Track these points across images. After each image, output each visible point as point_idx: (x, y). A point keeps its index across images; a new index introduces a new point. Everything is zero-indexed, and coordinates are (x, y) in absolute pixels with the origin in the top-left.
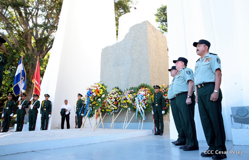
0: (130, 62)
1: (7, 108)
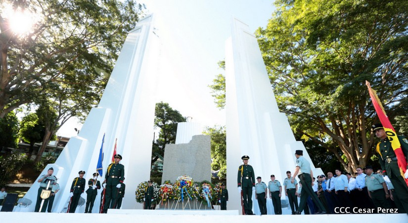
0: (194, 162)
1: (79, 187)
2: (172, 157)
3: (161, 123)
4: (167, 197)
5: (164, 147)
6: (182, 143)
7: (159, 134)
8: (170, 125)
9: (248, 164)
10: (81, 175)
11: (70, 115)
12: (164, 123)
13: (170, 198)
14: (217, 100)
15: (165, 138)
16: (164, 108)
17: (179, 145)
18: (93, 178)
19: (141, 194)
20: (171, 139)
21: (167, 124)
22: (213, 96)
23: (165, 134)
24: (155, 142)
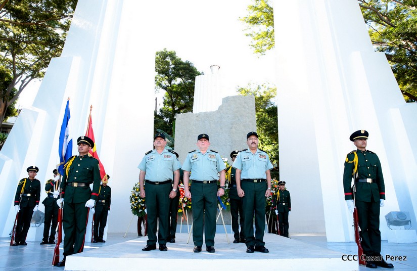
0: (228, 143)
1: (29, 195)
2: (188, 136)
3: (165, 83)
4: (184, 205)
5: (173, 120)
6: (204, 111)
7: (163, 101)
8: (179, 85)
9: (367, 148)
10: (31, 174)
11: (30, 78)
12: (170, 83)
13: (190, 207)
14: (255, 43)
15: (173, 106)
16: (168, 59)
17: (200, 114)
18: (53, 178)
19: (140, 201)
20: (182, 108)
21: (174, 84)
22: (247, 35)
23: (172, 100)
24: (158, 114)
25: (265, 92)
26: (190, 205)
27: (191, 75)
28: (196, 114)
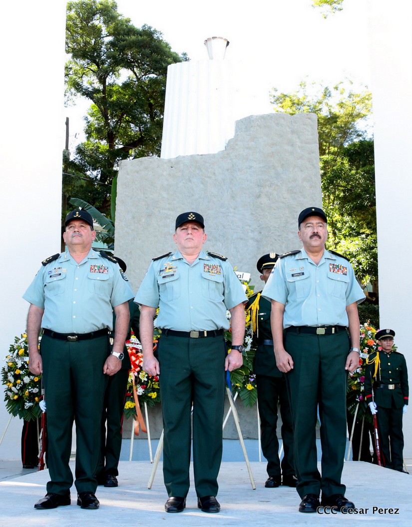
0: (251, 235)
2: (149, 216)
3: (90, 81)
4: (140, 391)
5: (109, 176)
6: (190, 152)
7: (84, 125)
8: (126, 86)
12: (102, 80)
13: (154, 395)
15: (111, 138)
16: (98, 21)
17: (178, 160)
19: (27, 380)
20: (132, 144)
21: (111, 85)
23: (107, 124)
24: (72, 158)
25: (341, 105)
26: (153, 390)
27: (157, 62)
28: (169, 161)
